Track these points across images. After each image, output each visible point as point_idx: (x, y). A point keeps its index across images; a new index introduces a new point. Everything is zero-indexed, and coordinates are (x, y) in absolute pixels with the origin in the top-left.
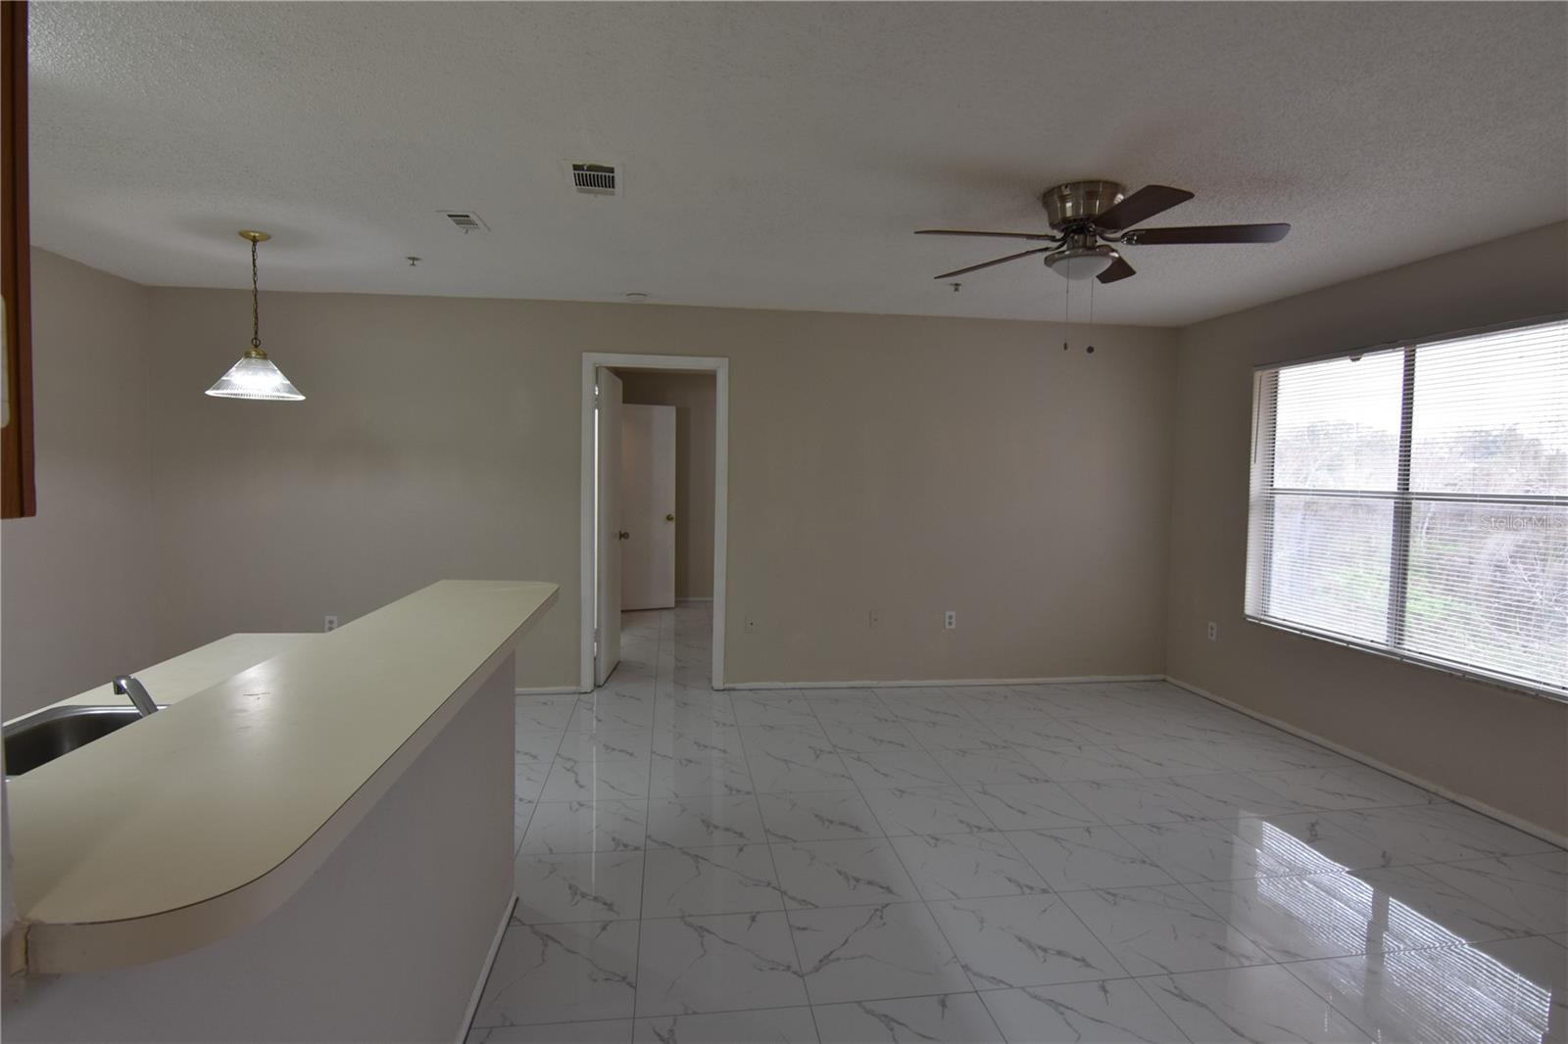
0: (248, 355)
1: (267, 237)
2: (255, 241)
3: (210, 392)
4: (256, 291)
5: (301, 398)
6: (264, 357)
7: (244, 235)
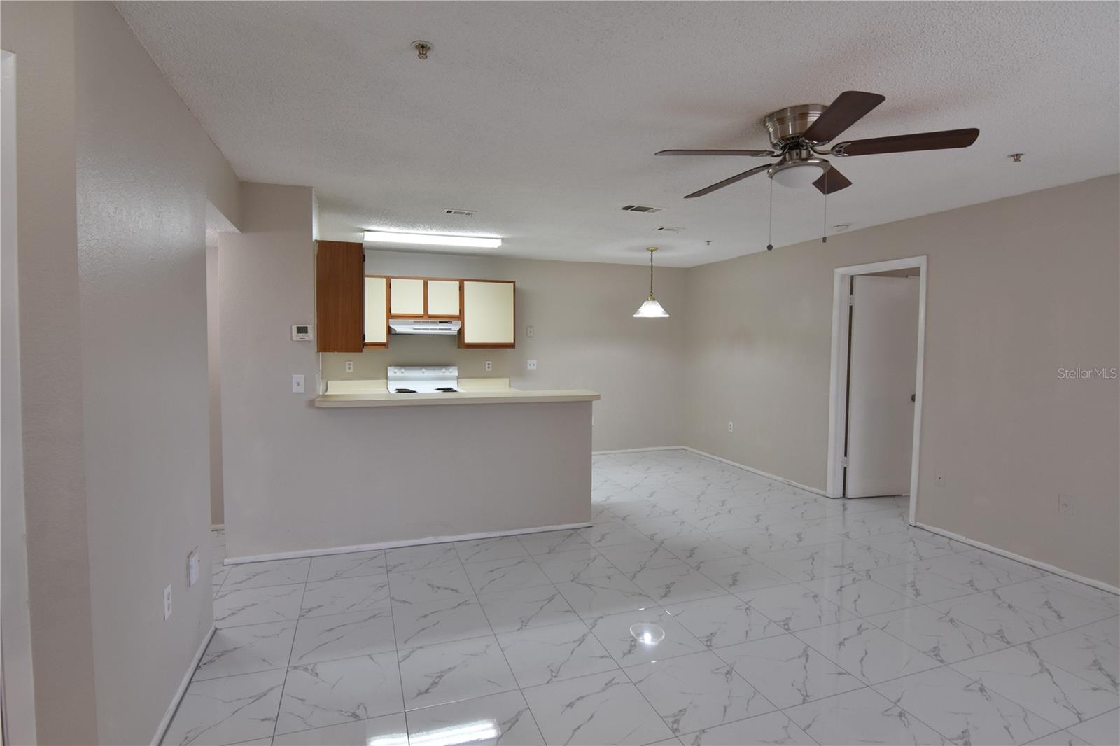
0: (648, 300)
1: (657, 249)
2: (652, 251)
3: (634, 316)
4: (652, 267)
5: (668, 316)
6: (654, 299)
7: (648, 249)
